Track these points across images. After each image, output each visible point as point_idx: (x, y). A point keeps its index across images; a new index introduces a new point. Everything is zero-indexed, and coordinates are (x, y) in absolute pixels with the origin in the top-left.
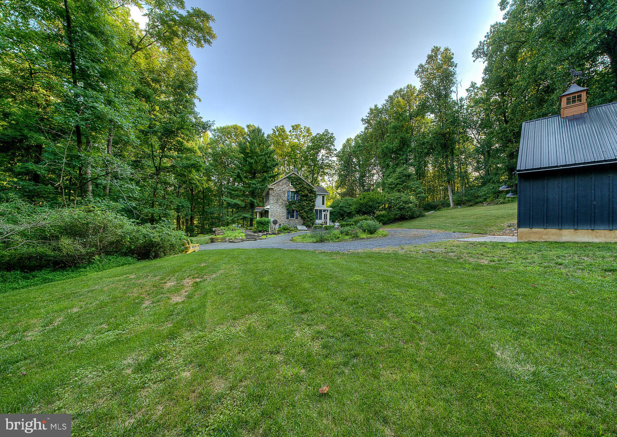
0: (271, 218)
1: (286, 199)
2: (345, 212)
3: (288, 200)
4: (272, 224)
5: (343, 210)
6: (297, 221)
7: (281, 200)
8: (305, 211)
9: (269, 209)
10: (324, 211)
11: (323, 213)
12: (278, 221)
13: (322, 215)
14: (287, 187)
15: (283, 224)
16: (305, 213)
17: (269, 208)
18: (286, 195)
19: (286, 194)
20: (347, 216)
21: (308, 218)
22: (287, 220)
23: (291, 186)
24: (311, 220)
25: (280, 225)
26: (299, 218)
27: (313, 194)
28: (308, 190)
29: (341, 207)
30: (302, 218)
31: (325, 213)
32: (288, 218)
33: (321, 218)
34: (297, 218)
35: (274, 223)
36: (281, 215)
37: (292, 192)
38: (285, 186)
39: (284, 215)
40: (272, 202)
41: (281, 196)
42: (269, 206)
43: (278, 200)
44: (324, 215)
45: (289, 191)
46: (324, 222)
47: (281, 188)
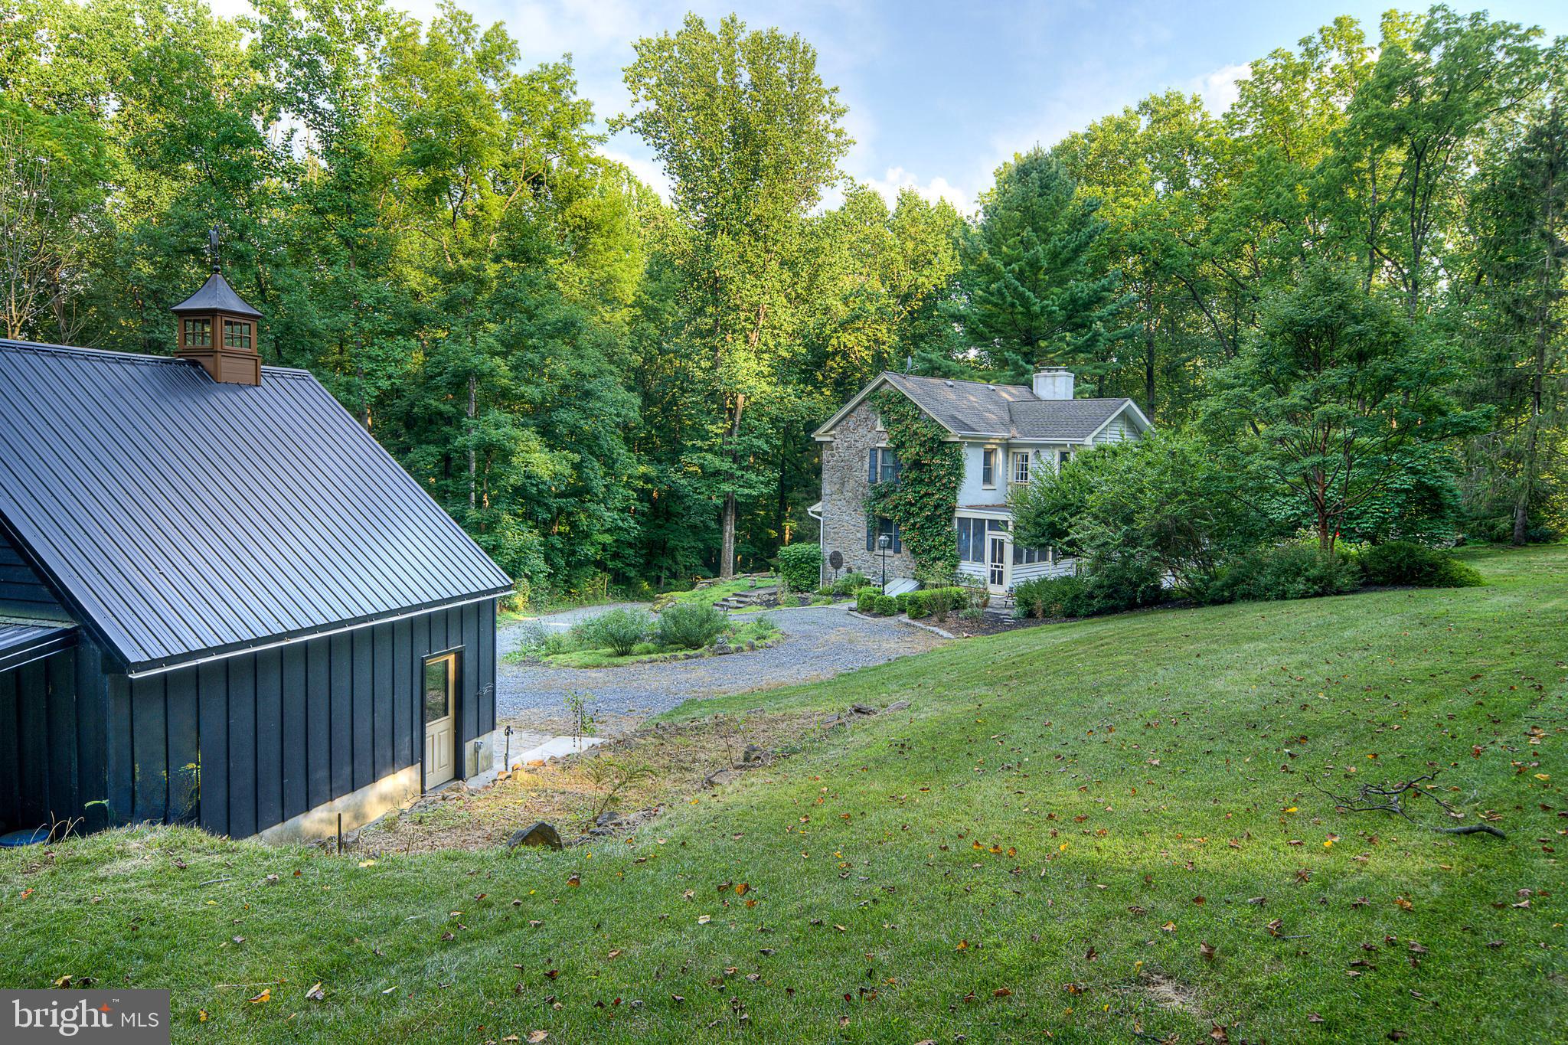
0: (826, 549)
1: (864, 478)
3: (873, 481)
4: (828, 564)
6: (897, 561)
7: (852, 483)
8: (914, 525)
9: (820, 514)
10: (995, 525)
11: (989, 535)
12: (845, 557)
13: (982, 540)
14: (870, 435)
15: (858, 568)
16: (915, 533)
17: (819, 509)
18: (867, 464)
19: (867, 459)
22: (867, 556)
23: (880, 428)
25: (849, 570)
26: (905, 550)
27: (947, 454)
28: (923, 443)
30: (910, 551)
31: (998, 535)
32: (870, 548)
33: (979, 557)
34: (898, 551)
35: (832, 564)
36: (851, 536)
37: (884, 450)
38: (862, 431)
39: (859, 535)
40: (828, 491)
41: (850, 469)
42: (820, 503)
43: (843, 484)
44: (994, 541)
45: (874, 450)
46: (993, 573)
47: (851, 437)
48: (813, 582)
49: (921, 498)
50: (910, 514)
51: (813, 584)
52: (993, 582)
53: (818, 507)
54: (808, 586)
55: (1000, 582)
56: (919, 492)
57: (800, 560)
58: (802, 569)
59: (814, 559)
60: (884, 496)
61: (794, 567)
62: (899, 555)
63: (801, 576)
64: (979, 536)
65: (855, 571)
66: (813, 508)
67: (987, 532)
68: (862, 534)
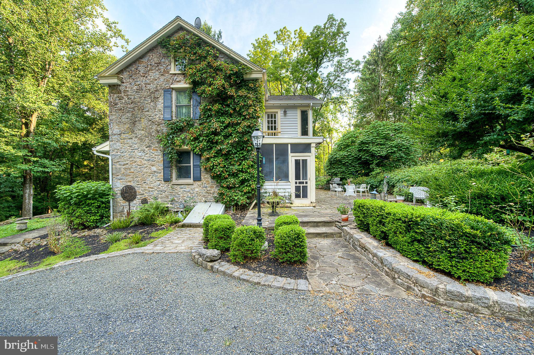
0: (116, 184)
1: (158, 117)
2: (373, 155)
3: (167, 119)
4: (120, 199)
5: (367, 151)
6: (197, 187)
7: (144, 122)
8: (219, 153)
9: (107, 153)
10: (296, 148)
11: (292, 158)
12: (139, 190)
13: (285, 161)
14: (163, 78)
15: (156, 198)
16: (219, 160)
17: (107, 149)
18: (160, 105)
19: (161, 100)
20: (378, 165)
21: (234, 175)
22: (164, 186)
23: (173, 71)
24: (243, 182)
25: (144, 201)
26: (206, 178)
27: (249, 89)
28: (228, 78)
29: (362, 143)
30: (213, 178)
31: (301, 156)
32: (167, 180)
33: (284, 176)
34: (197, 179)
35: (124, 198)
36: (145, 170)
37: (180, 91)
38: (154, 74)
39: (154, 169)
40: (116, 131)
41: (142, 109)
42: (108, 143)
43: (134, 123)
44: (297, 162)
45: (168, 91)
46: (297, 189)
47: (141, 81)
48: (102, 216)
49: (226, 127)
50: (212, 143)
51: (104, 218)
52: (297, 196)
53: (105, 147)
54: (96, 221)
55: (305, 196)
56: (223, 122)
57: (86, 196)
58: (88, 205)
59: (103, 194)
60: (181, 130)
61: (78, 204)
62: (199, 183)
63: (87, 212)
64: (282, 158)
65: (151, 201)
66: (98, 148)
67: (290, 155)
68: (158, 167)
